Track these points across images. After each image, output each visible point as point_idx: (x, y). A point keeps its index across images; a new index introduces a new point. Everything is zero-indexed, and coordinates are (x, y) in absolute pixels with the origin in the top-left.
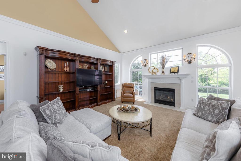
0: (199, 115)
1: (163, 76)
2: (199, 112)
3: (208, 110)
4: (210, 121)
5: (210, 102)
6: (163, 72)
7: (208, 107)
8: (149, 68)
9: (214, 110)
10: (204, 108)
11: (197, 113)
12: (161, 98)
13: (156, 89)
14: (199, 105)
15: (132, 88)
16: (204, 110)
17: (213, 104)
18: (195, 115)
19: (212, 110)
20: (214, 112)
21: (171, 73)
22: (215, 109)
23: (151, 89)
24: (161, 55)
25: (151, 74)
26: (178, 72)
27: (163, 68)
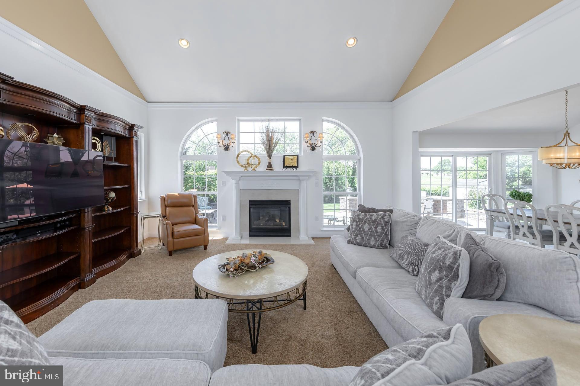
0: (358, 241)
1: (270, 173)
2: (356, 236)
3: (369, 229)
4: (373, 247)
5: (368, 217)
6: (270, 166)
7: (369, 224)
8: (238, 155)
9: (376, 228)
10: (363, 228)
11: (355, 239)
12: (261, 224)
13: (253, 204)
14: (355, 224)
15: (193, 206)
16: (364, 231)
17: (374, 218)
18: (352, 243)
19: (373, 228)
20: (377, 232)
21: (284, 167)
22: (377, 225)
23: (242, 206)
24: (261, 126)
25: (242, 169)
26: (297, 167)
27: (270, 157)
